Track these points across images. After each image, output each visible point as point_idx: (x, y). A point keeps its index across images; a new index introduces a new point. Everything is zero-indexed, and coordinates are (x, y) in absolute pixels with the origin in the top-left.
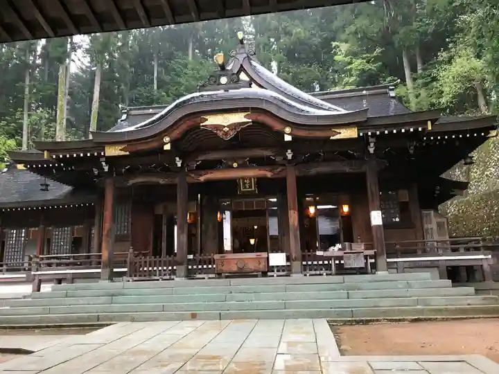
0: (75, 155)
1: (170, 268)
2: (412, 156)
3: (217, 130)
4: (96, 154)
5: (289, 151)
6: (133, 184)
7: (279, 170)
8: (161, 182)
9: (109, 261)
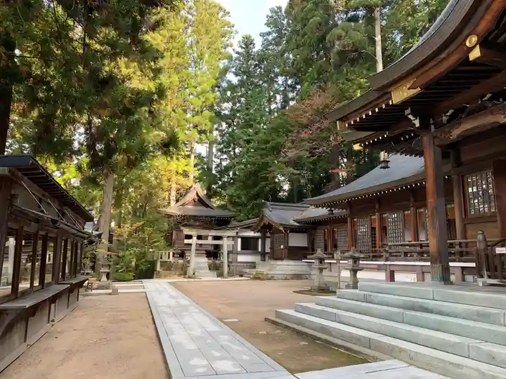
4: (384, 106)
9: (439, 252)
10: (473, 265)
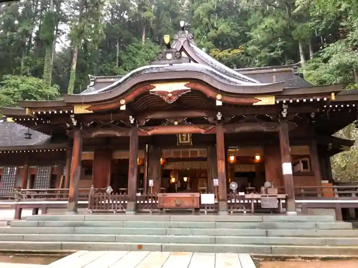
0: (50, 112)
1: (122, 202)
2: (313, 119)
3: (163, 95)
4: (67, 112)
5: (219, 113)
6: (95, 136)
7: (210, 128)
8: (118, 134)
9: (75, 194)
10: (87, 202)
